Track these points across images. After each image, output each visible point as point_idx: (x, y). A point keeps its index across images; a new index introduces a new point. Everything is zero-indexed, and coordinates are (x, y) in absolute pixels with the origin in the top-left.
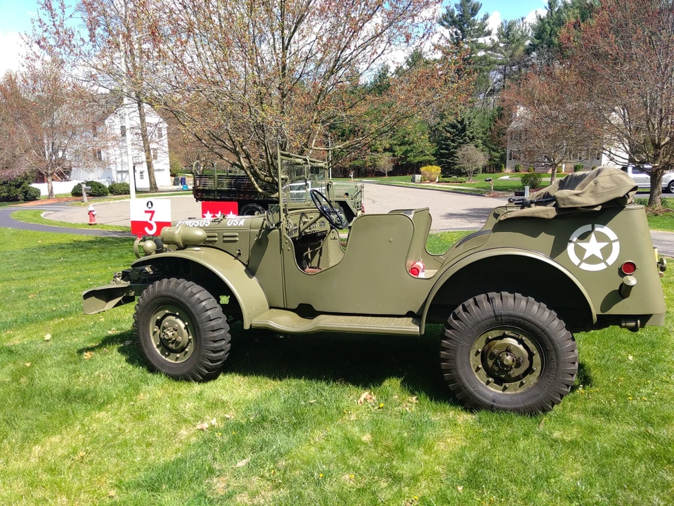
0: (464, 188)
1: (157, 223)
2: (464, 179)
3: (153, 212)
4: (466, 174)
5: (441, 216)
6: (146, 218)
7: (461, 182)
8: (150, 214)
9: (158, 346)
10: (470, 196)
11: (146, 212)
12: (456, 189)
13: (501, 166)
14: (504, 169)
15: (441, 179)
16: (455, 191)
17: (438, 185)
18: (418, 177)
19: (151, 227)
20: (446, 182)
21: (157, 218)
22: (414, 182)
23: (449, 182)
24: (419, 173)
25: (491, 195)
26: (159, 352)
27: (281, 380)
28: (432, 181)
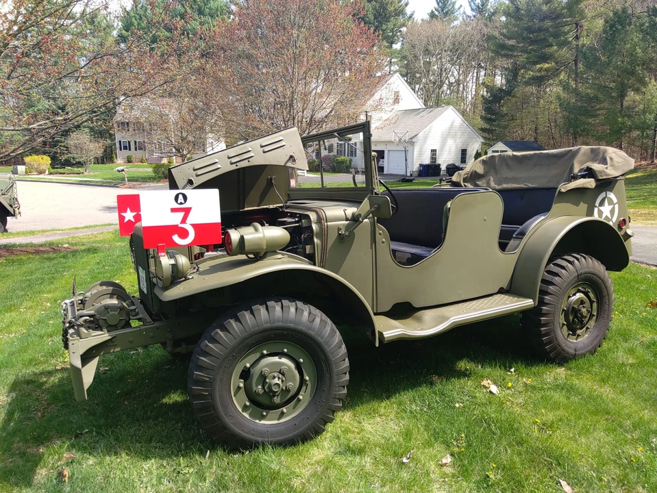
0: (87, 179)
1: (194, 226)
2: (80, 170)
3: (187, 211)
4: (80, 164)
5: (100, 210)
6: (176, 219)
7: (79, 174)
8: (181, 214)
9: (245, 408)
10: (102, 188)
11: (173, 210)
12: (81, 181)
13: (112, 157)
14: (115, 160)
15: (52, 171)
16: (81, 183)
17: (51, 177)
18: (21, 168)
19: (184, 234)
20: (61, 173)
21: (194, 218)
22: (17, 174)
23: (64, 174)
24: (24, 164)
25: (127, 186)
26: (247, 416)
27: (388, 398)
28: (41, 173)
